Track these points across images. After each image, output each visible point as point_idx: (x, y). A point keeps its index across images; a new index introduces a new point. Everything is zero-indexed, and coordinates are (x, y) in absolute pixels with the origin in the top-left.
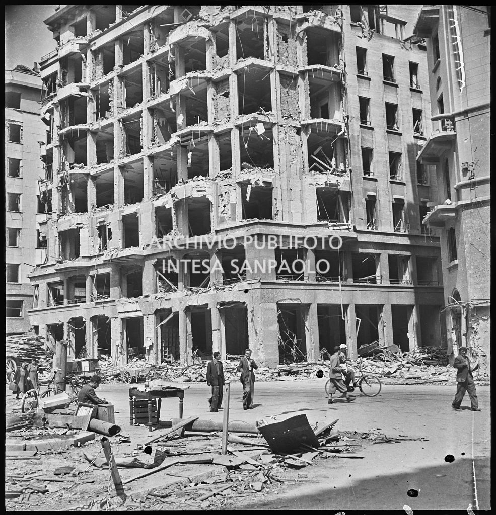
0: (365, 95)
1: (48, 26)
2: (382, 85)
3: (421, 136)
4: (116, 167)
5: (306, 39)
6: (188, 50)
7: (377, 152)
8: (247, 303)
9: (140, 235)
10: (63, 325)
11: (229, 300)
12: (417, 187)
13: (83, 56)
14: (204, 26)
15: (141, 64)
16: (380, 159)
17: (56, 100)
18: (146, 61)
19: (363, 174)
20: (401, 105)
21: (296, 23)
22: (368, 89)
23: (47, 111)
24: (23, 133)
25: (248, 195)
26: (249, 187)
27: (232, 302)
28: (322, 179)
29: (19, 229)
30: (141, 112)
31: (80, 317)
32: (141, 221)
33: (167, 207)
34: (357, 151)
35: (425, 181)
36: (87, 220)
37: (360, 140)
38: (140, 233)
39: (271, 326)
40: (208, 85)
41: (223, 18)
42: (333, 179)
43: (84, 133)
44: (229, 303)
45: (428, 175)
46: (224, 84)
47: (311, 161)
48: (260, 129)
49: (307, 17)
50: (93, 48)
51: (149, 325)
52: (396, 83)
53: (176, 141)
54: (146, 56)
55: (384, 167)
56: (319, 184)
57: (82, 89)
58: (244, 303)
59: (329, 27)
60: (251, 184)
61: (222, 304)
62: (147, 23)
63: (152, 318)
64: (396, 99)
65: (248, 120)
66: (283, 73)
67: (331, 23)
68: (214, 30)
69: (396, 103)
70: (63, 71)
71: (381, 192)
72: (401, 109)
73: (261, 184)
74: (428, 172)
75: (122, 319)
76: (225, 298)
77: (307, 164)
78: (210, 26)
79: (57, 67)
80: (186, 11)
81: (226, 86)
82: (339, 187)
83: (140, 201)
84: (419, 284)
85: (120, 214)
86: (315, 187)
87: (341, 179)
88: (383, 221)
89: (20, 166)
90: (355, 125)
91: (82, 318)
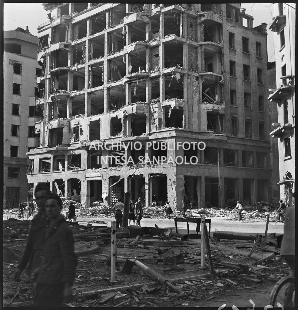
0: (233, 59)
1: (44, 7)
2: (242, 54)
3: (261, 84)
4: (86, 93)
5: (204, 26)
6: (133, 28)
7: (238, 93)
8: (167, 175)
9: (101, 134)
10: (49, 183)
11: (157, 172)
12: (258, 113)
13: (67, 26)
14: (145, 15)
15: (104, 34)
16: (240, 96)
17: (48, 51)
18: (107, 33)
19: (230, 105)
20: (252, 66)
21: (198, 17)
22: (234, 56)
23: (42, 57)
24: (23, 69)
25: (170, 114)
26: (170, 109)
27: (158, 174)
28: (210, 107)
29: (18, 126)
30: (103, 62)
31: (61, 179)
32: (102, 125)
33: (119, 118)
34: (228, 91)
35: (262, 110)
36: (67, 123)
37: (229, 85)
38: (101, 132)
39: (181, 188)
40: (147, 49)
41: (157, 12)
42: (216, 107)
43: (66, 72)
44: (155, 174)
45: (264, 106)
46: (156, 49)
47: (204, 96)
48: (178, 77)
49: (205, 14)
50: (73, 22)
51: (105, 185)
52: (249, 54)
53: (127, 81)
54: (107, 30)
55: (241, 101)
56: (208, 109)
57: (66, 46)
58: (166, 175)
59: (216, 20)
60: (172, 108)
61: (152, 175)
62: (108, 10)
63: (107, 181)
64: (249, 62)
65: (171, 71)
66: (190, 45)
67: (217, 18)
68: (151, 18)
69: (249, 65)
70: (53, 34)
71: (239, 115)
72: (251, 68)
73: (177, 108)
74: (264, 105)
75: (88, 181)
76: (154, 171)
77: (201, 98)
78: (149, 16)
79: (49, 31)
80: (136, 6)
81: (157, 51)
82: (219, 112)
83: (101, 114)
84: (257, 168)
85: (89, 120)
86: (206, 111)
87: (221, 107)
88: (240, 131)
89: (20, 88)
90: (227, 77)
91: (62, 179)
